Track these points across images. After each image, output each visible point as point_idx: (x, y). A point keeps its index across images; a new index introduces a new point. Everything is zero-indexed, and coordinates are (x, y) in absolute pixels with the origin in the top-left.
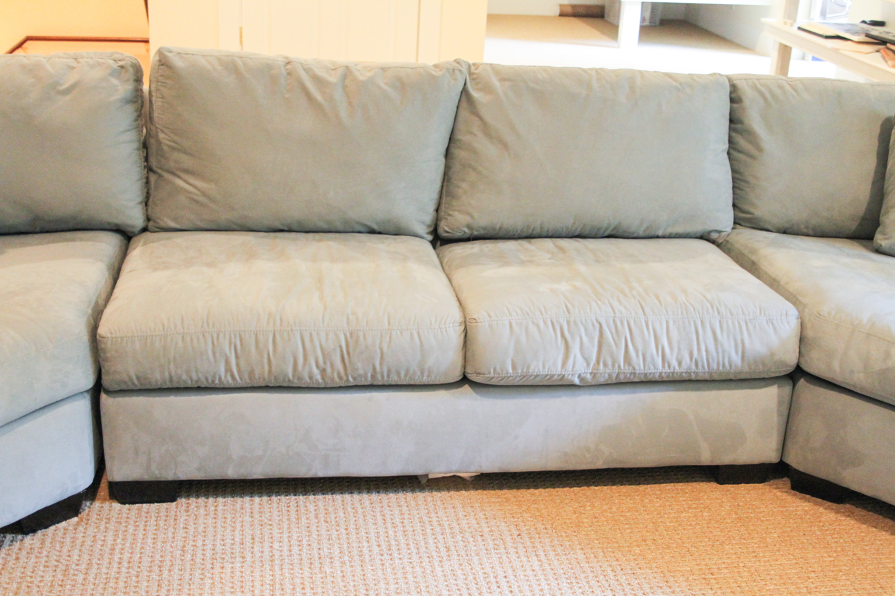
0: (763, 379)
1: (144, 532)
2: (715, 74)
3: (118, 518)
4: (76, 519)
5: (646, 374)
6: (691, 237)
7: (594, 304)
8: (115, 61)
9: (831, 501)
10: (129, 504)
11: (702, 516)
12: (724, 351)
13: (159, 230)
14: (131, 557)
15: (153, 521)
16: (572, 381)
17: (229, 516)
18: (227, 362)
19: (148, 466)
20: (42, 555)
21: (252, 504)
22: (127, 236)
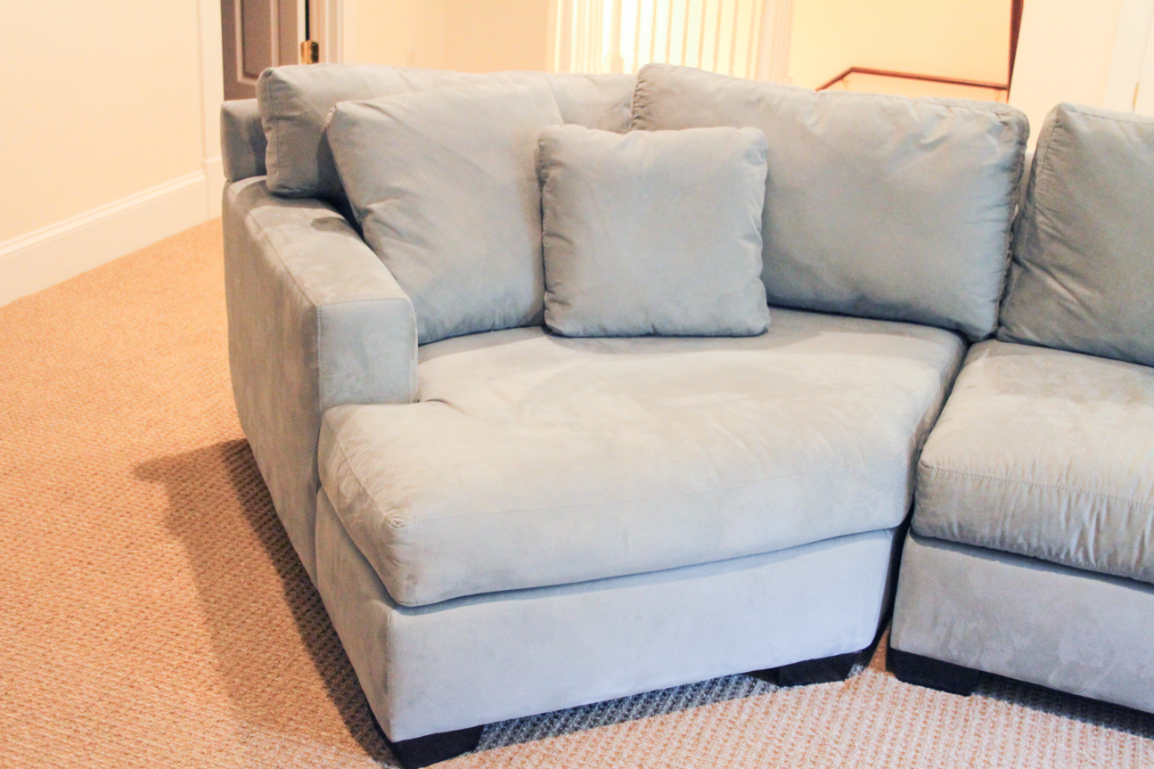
1: (924, 725)
3: (894, 697)
4: (840, 684)
8: (997, 114)
10: (909, 682)
13: (1011, 340)
14: (903, 753)
15: (936, 714)
17: (1038, 736)
18: (1083, 535)
19: (946, 643)
20: (796, 717)
21: (1070, 729)
22: (968, 340)
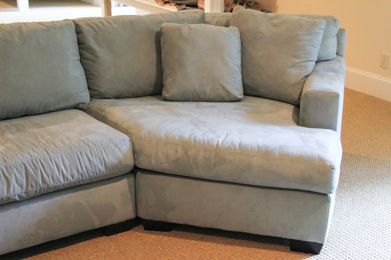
0: (119, 176)
2: (65, 20)
5: (56, 187)
6: (69, 109)
7: (19, 154)
9: (165, 231)
11: (101, 255)
12: (95, 166)
16: (15, 199)
